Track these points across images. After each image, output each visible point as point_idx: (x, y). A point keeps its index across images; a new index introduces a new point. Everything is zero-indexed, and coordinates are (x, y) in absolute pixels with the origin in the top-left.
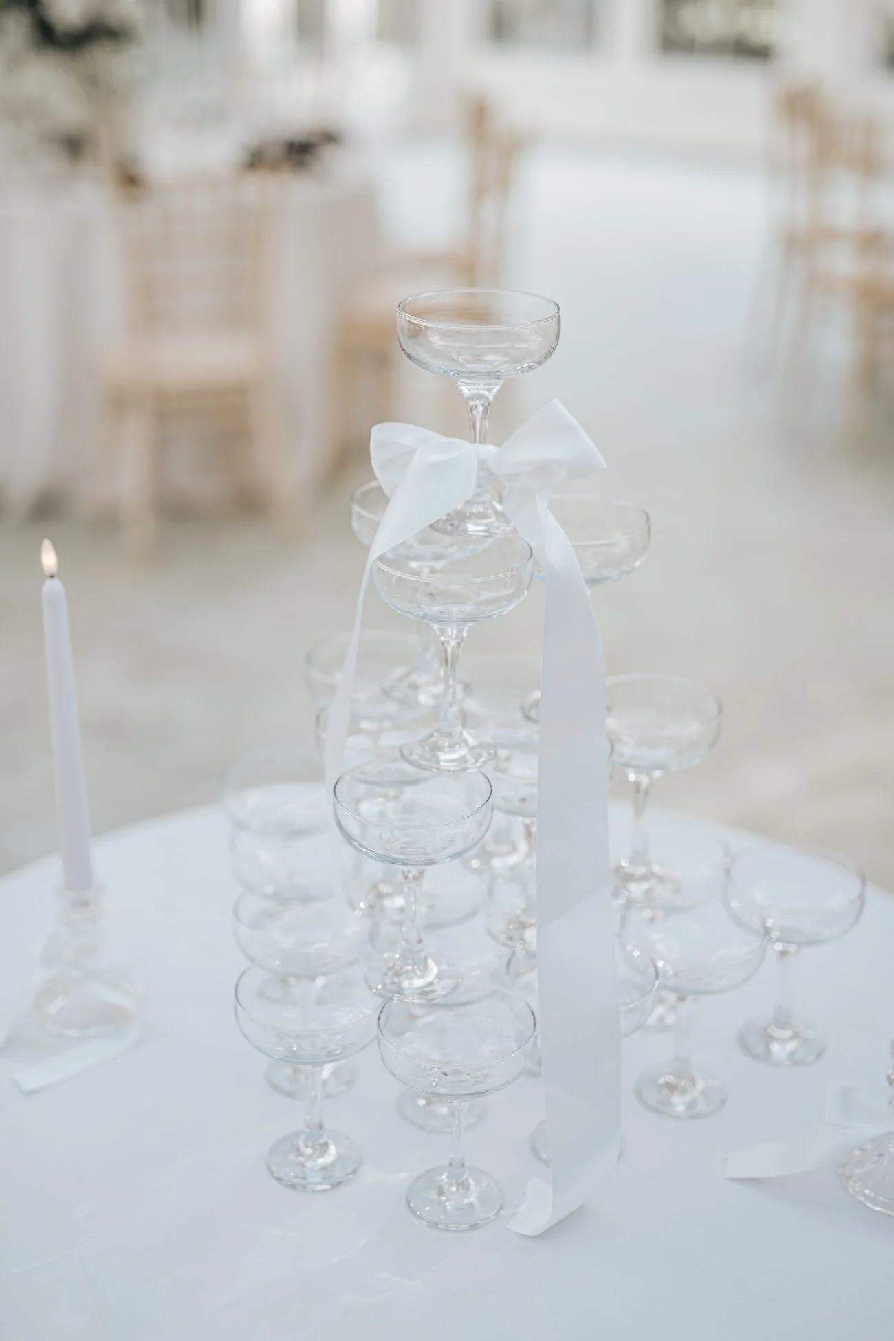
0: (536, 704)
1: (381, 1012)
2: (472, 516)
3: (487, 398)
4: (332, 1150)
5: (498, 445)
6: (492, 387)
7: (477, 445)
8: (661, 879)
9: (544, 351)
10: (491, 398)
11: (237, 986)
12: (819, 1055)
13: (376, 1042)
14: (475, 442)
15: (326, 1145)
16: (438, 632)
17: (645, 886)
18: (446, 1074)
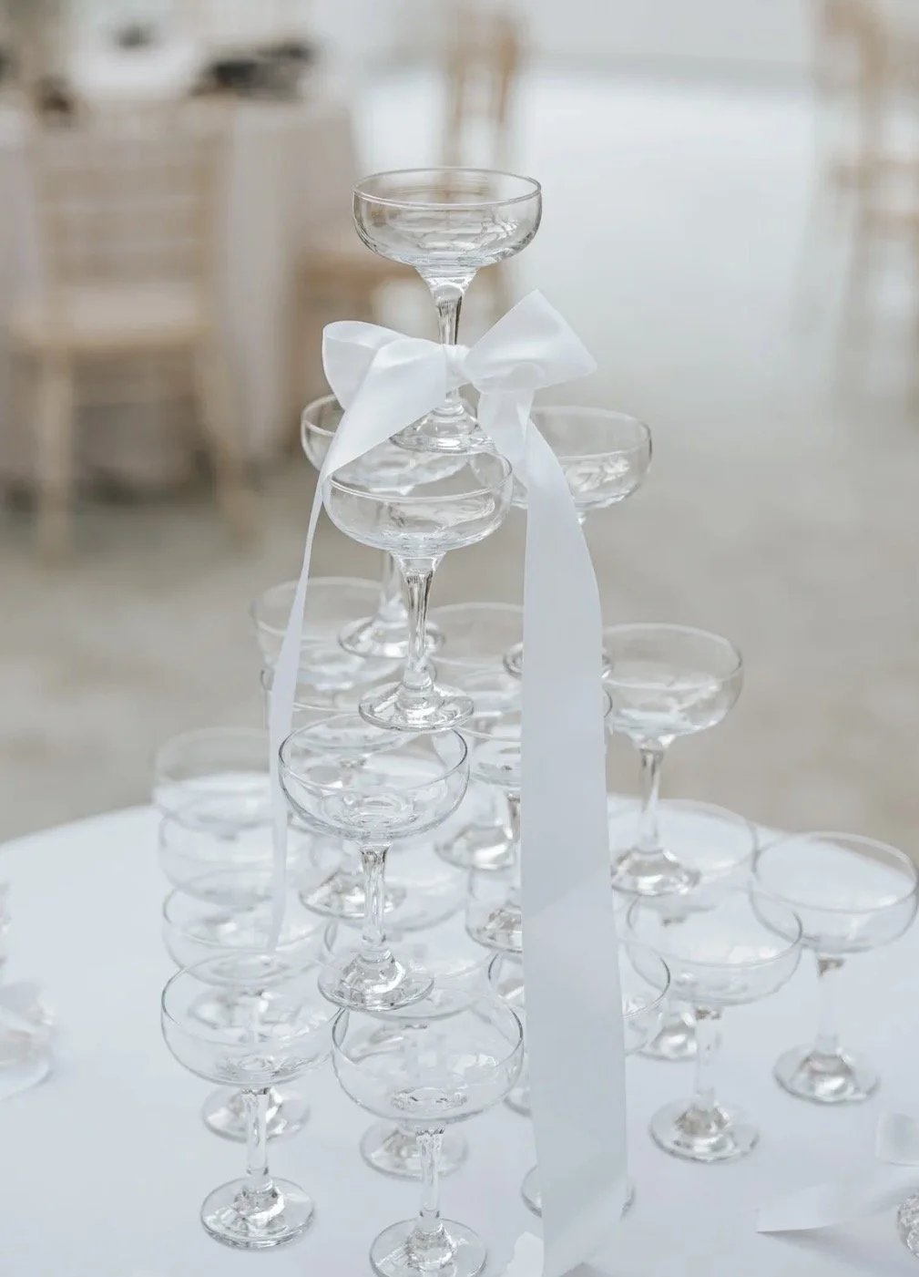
0: (520, 654)
1: (336, 1022)
2: (443, 427)
3: (457, 290)
4: (280, 1200)
5: (470, 346)
6: (462, 278)
7: (447, 346)
8: (674, 867)
9: (523, 235)
10: (462, 290)
11: (164, 992)
12: (871, 1092)
13: (331, 1058)
14: (444, 342)
15: (275, 1195)
16: (403, 564)
17: (656, 879)
18: (416, 1100)
